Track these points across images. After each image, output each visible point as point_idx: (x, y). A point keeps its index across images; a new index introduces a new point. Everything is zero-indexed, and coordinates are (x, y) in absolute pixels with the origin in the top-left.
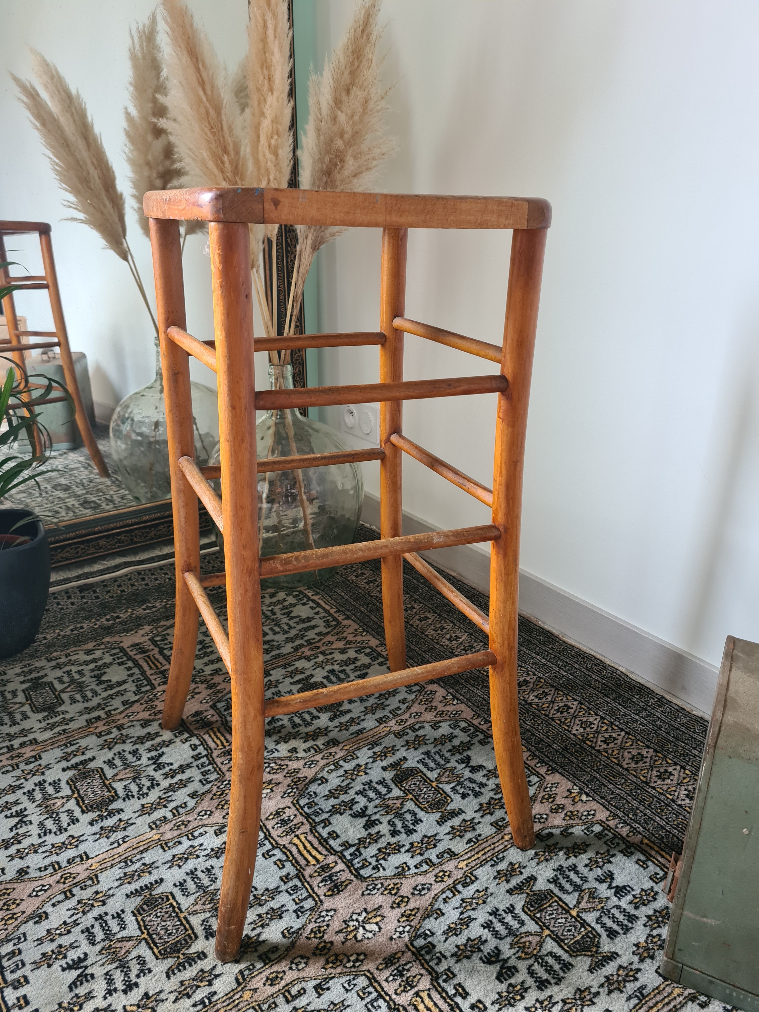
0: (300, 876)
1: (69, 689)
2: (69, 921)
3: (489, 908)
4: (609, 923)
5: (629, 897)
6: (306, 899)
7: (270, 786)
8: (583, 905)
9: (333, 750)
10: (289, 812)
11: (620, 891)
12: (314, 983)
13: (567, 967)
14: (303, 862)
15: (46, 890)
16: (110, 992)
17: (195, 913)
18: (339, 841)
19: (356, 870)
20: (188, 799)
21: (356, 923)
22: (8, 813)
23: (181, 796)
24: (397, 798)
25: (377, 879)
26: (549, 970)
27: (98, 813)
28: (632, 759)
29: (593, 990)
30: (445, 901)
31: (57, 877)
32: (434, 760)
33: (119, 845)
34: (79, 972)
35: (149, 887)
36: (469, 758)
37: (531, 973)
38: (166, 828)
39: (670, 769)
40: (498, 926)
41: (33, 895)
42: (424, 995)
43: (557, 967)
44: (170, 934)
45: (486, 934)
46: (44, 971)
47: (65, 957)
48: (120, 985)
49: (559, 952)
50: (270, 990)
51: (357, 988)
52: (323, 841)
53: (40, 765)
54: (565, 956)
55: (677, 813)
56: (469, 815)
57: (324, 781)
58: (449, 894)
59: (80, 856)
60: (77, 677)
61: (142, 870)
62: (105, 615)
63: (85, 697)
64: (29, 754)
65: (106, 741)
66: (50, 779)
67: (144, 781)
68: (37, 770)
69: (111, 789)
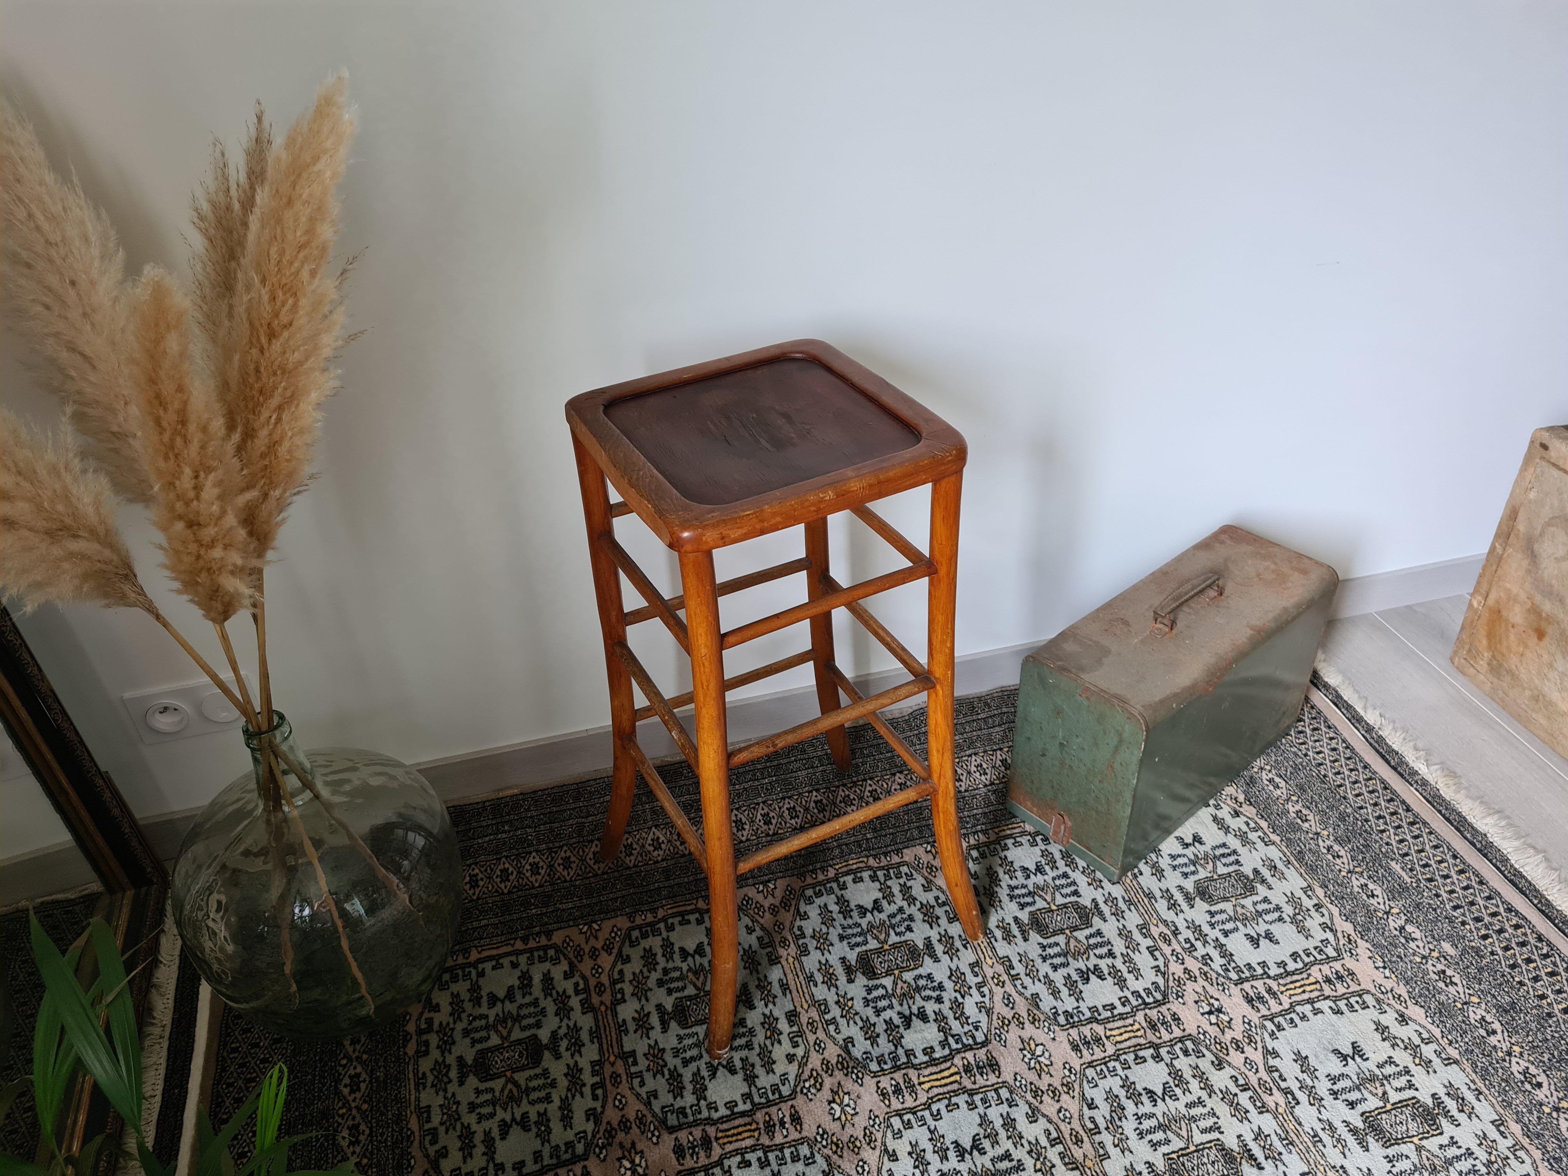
0: (971, 1093)
3: (1039, 961)
4: (1068, 890)
5: (1047, 868)
6: (998, 1094)
7: (841, 1094)
8: (1049, 898)
9: (804, 1019)
10: (886, 1083)
11: (1039, 869)
12: (1085, 1108)
13: (1099, 934)
14: (955, 1086)
18: (938, 1048)
19: (976, 1043)
21: (1033, 1062)
24: (895, 983)
25: (989, 1030)
29: (1121, 927)
30: (1025, 988)
32: (854, 935)
36: (860, 906)
37: (1101, 957)
40: (1058, 961)
42: (1109, 1033)
43: (1099, 939)
45: (1062, 972)
49: (1087, 932)
50: (1087, 1145)
51: (1096, 1078)
52: (933, 1062)
54: (1091, 930)
55: (974, 797)
56: (934, 935)
57: (849, 1040)
58: (1018, 983)
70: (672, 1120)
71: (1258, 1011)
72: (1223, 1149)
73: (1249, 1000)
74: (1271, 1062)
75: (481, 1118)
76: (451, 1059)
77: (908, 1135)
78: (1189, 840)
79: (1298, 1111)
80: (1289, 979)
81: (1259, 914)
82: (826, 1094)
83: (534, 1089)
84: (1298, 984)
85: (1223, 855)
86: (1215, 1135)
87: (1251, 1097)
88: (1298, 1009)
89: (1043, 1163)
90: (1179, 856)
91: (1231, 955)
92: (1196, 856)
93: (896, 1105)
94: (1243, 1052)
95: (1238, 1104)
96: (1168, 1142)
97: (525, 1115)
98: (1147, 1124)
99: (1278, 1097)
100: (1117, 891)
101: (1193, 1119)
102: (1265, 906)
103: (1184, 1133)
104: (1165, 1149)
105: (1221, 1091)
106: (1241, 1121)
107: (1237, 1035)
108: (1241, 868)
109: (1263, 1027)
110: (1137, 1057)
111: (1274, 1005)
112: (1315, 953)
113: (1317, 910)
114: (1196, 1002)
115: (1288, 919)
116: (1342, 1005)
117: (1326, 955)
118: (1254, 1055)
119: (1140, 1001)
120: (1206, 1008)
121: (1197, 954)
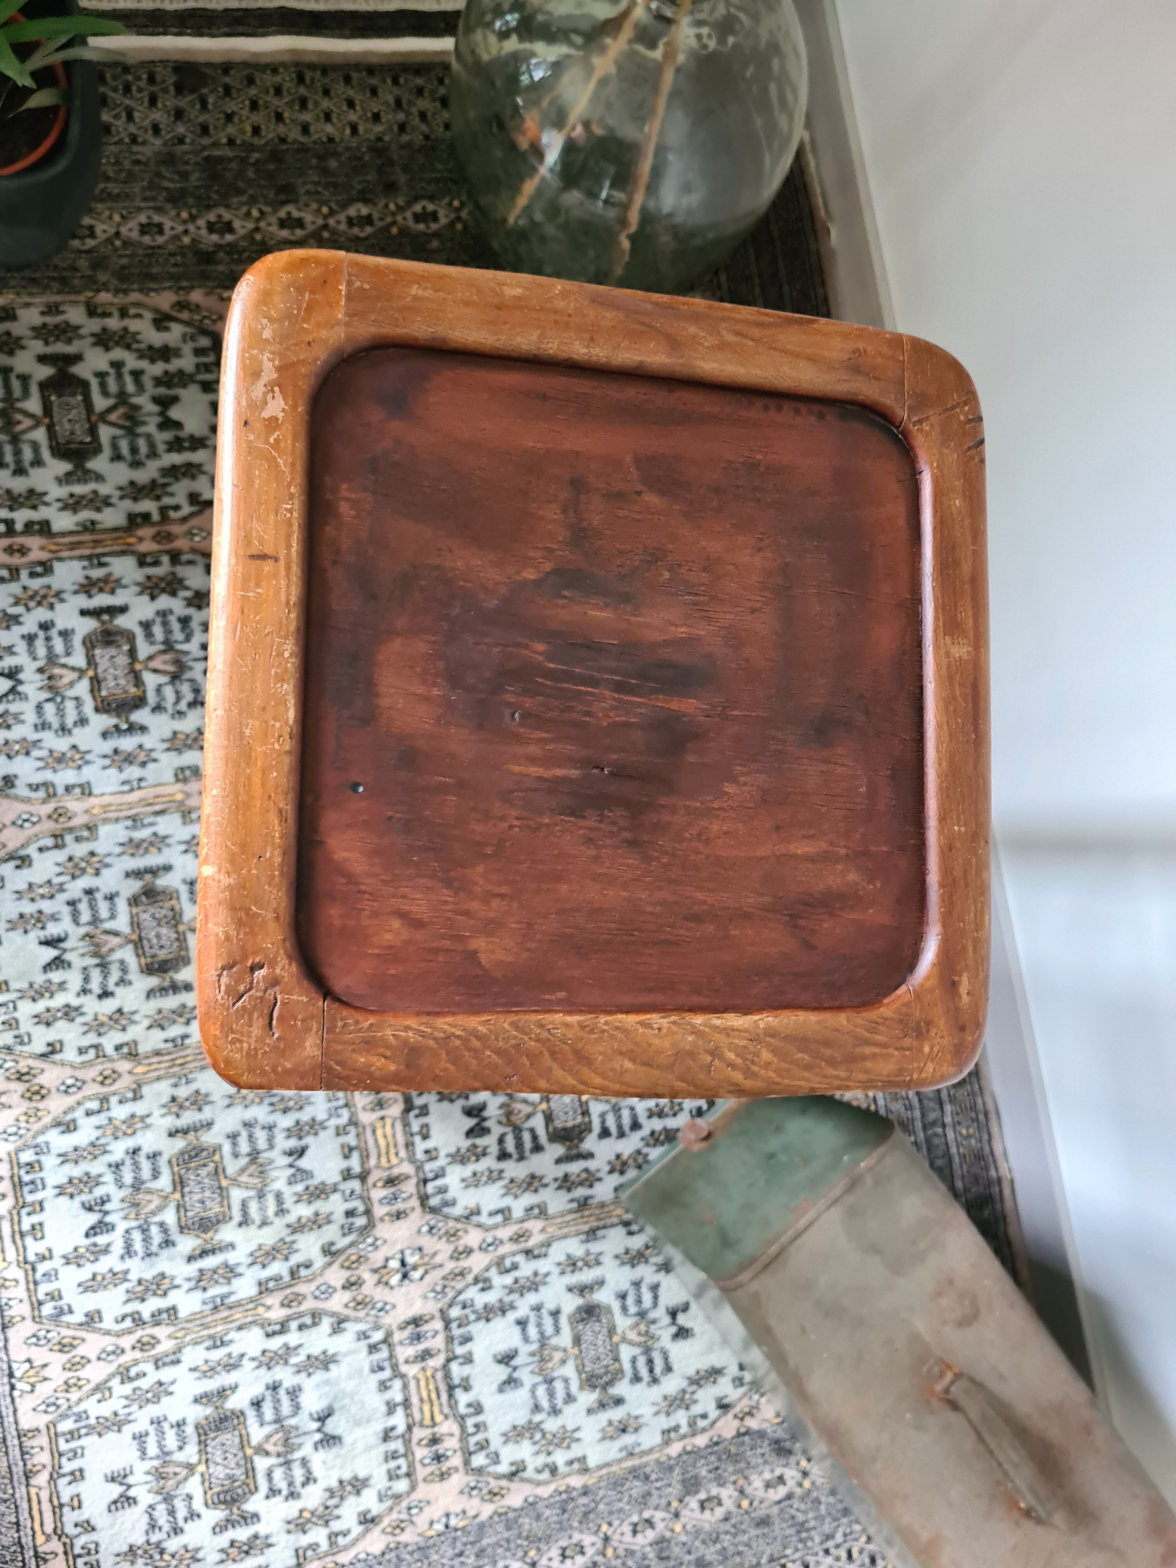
1: (113, 417)
2: (55, 880)
4: (611, 1124)
13: (538, 1148)
15: (34, 824)
16: (85, 991)
26: (519, 1145)
27: (115, 721)
29: (545, 1181)
31: (49, 808)
33: (132, 790)
34: (56, 953)
35: (153, 872)
37: (501, 1140)
41: (18, 823)
42: (388, 1122)
43: (528, 1146)
44: (162, 947)
46: (19, 936)
47: (43, 928)
48: (95, 985)
49: (541, 1132)
53: (49, 587)
54: (544, 1138)
59: (81, 786)
60: (130, 387)
61: (152, 844)
62: (209, 208)
63: (134, 450)
64: (36, 555)
65: (149, 578)
66: (60, 625)
67: (186, 689)
68: (45, 597)
69: (138, 682)
71: (401, 1328)
72: (218, 1222)
73: (416, 1321)
74: (327, 1320)
78: (682, 1320)
79: (256, 1333)
80: (443, 1388)
81: (549, 1381)
84: (434, 1396)
85: (650, 1362)
86: (237, 1217)
87: (281, 1278)
88: (397, 1384)
90: (656, 1297)
91: (488, 1320)
94: (344, 1287)
95: (274, 1258)
96: (236, 1155)
98: (261, 1137)
99: (277, 1314)
100: (603, 1191)
101: (261, 1196)
102: (560, 1394)
103: (244, 1178)
105: (293, 1242)
106: (251, 1255)
107: (369, 1288)
108: (626, 1380)
109: (377, 1327)
110: (351, 1149)
111: (405, 1352)
112: (479, 1437)
113: (547, 1465)
114: (420, 1249)
115: (537, 1418)
116: (397, 1445)
117: (474, 1452)
118: (338, 1302)
119: (430, 1175)
120: (411, 1260)
121: (493, 1273)
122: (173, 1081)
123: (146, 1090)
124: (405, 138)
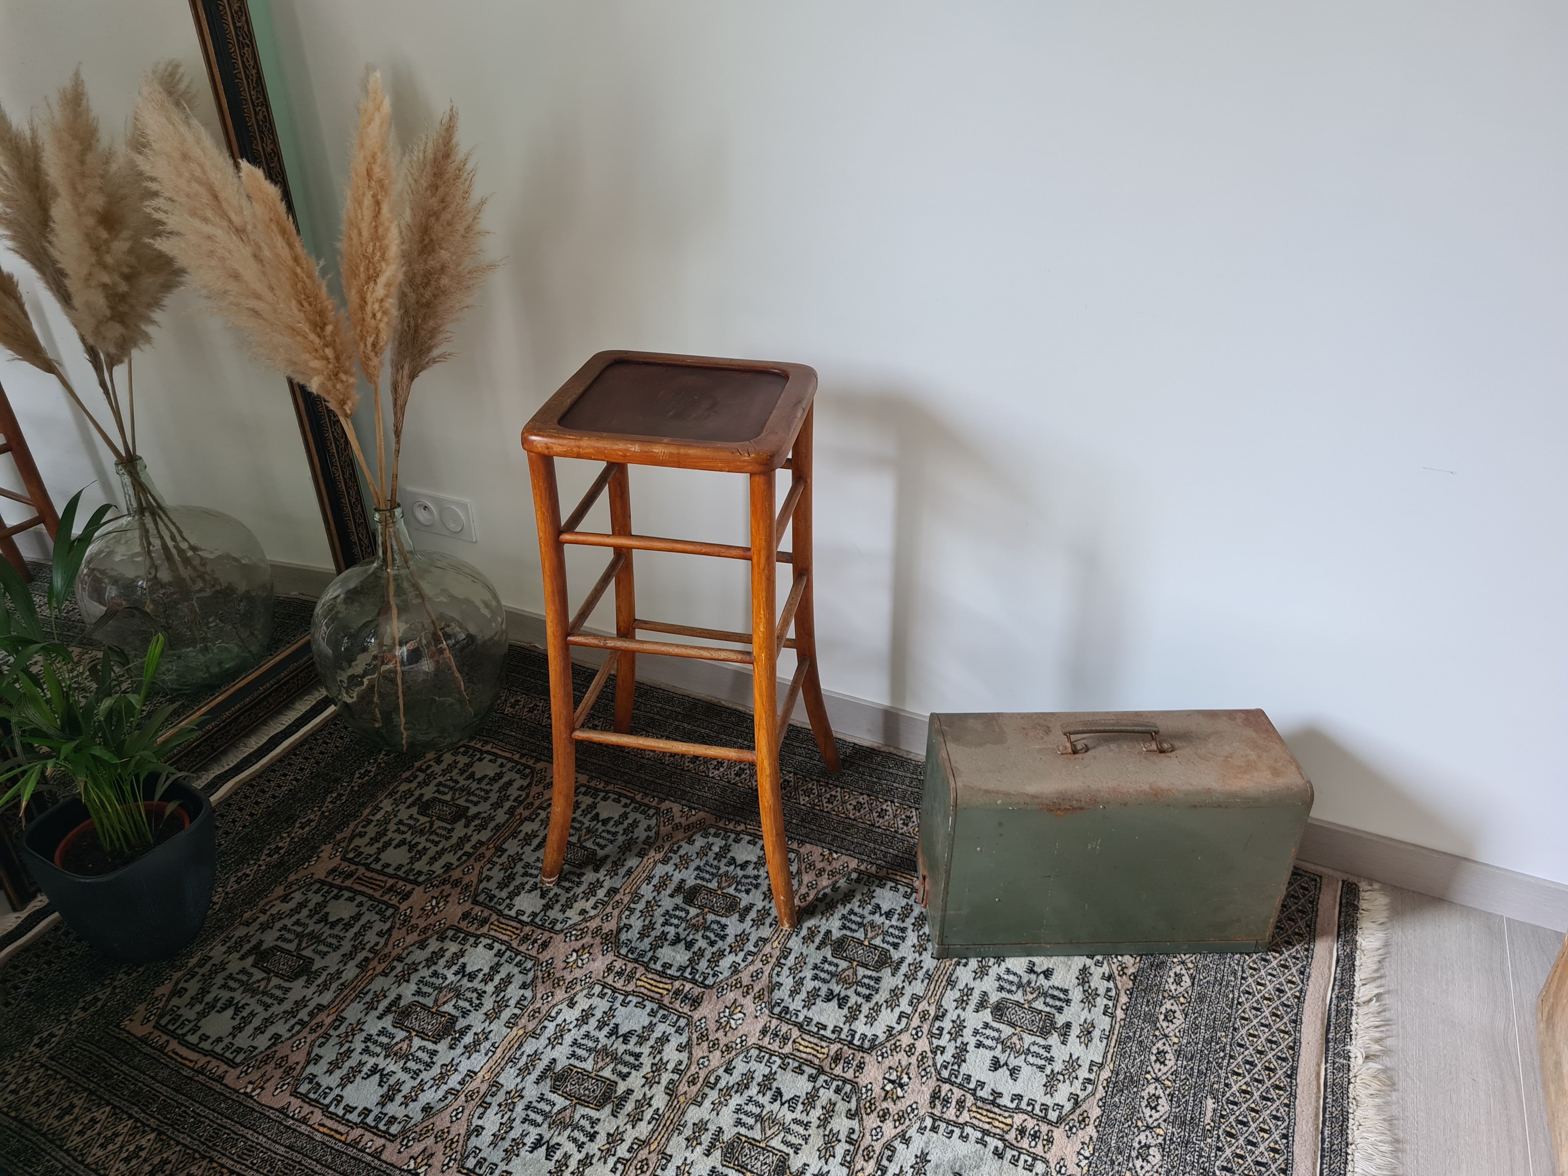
0: (661, 1006)
1: (304, 945)
2: (504, 1121)
3: (810, 966)
4: (891, 940)
5: (896, 916)
6: (678, 1020)
7: (586, 951)
8: (870, 935)
9: (617, 898)
10: (618, 965)
11: (889, 915)
12: (722, 1069)
13: (878, 980)
14: (657, 996)
15: (462, 1112)
16: (581, 1146)
17: (602, 1069)
18: (674, 968)
19: (702, 983)
20: (522, 992)
21: (724, 1019)
22: (363, 1074)
23: (513, 992)
24: (697, 915)
25: (721, 982)
26: (868, 987)
27: (450, 1038)
28: (855, 809)
29: (900, 987)
30: (778, 975)
31: (462, 1098)
32: (707, 872)
33: (494, 1052)
34: (545, 1147)
35: (549, 1068)
36: (733, 859)
37: (858, 994)
38: (523, 1021)
39: (884, 807)
40: (823, 975)
41: (455, 1118)
42: (799, 1040)
43: (872, 983)
44: (594, 1091)
45: (817, 984)
46: (515, 1161)
47: (524, 1144)
48: (582, 1138)
49: (869, 973)
50: (695, 1089)
51: (754, 1058)
52: (662, 974)
53: (351, 1025)
54: (874, 974)
55: (903, 841)
56: (760, 905)
57: (628, 927)
58: (778, 969)
59: (467, 1075)
60: (299, 929)
61: (532, 1061)
62: (261, 851)
63: (330, 945)
64: (328, 1020)
65: (396, 976)
66: (374, 1032)
67: (468, 995)
68: (353, 1030)
69: (442, 1014)
70: (481, 898)
71: (933, 1108)
72: (784, 1162)
73: (935, 1096)
74: (897, 1143)
75: (398, 831)
76: (417, 793)
77: (595, 1001)
78: (1038, 969)
80: (990, 1107)
81: (1028, 1052)
82: (578, 945)
83: (437, 834)
84: (991, 1115)
85: (1053, 997)
86: (789, 1151)
87: (849, 1151)
88: (968, 1130)
89: (654, 1077)
90: (1015, 974)
91: (964, 1061)
92: (1029, 982)
93: (609, 980)
94: (882, 1122)
95: (833, 1147)
96: (751, 1128)
97: (417, 844)
98: (751, 1108)
99: (871, 1166)
100: (929, 963)
101: (788, 1131)
102: (1042, 1051)
103: (769, 1133)
104: (743, 1131)
105: (831, 1130)
106: (820, 1158)
107: (893, 1109)
108: (1057, 1015)
109: (923, 1120)
110: (799, 1067)
111: (951, 1113)
112: (1037, 1108)
113: (1083, 1083)
114: (890, 1068)
115: (1048, 1072)
116: (1009, 1153)
117: (1046, 1115)
118: (889, 1129)
119: (849, 1038)
120: (893, 1077)
121: (936, 1042)
122: (676, 1134)
123: (668, 1151)
124: (322, 765)
